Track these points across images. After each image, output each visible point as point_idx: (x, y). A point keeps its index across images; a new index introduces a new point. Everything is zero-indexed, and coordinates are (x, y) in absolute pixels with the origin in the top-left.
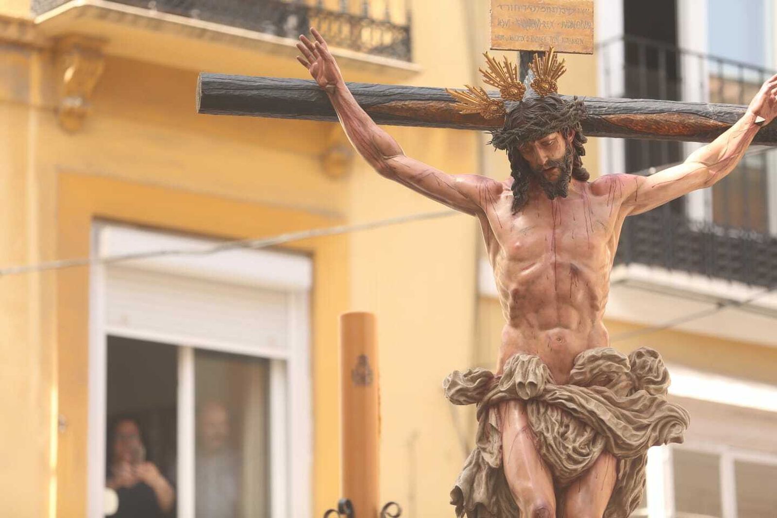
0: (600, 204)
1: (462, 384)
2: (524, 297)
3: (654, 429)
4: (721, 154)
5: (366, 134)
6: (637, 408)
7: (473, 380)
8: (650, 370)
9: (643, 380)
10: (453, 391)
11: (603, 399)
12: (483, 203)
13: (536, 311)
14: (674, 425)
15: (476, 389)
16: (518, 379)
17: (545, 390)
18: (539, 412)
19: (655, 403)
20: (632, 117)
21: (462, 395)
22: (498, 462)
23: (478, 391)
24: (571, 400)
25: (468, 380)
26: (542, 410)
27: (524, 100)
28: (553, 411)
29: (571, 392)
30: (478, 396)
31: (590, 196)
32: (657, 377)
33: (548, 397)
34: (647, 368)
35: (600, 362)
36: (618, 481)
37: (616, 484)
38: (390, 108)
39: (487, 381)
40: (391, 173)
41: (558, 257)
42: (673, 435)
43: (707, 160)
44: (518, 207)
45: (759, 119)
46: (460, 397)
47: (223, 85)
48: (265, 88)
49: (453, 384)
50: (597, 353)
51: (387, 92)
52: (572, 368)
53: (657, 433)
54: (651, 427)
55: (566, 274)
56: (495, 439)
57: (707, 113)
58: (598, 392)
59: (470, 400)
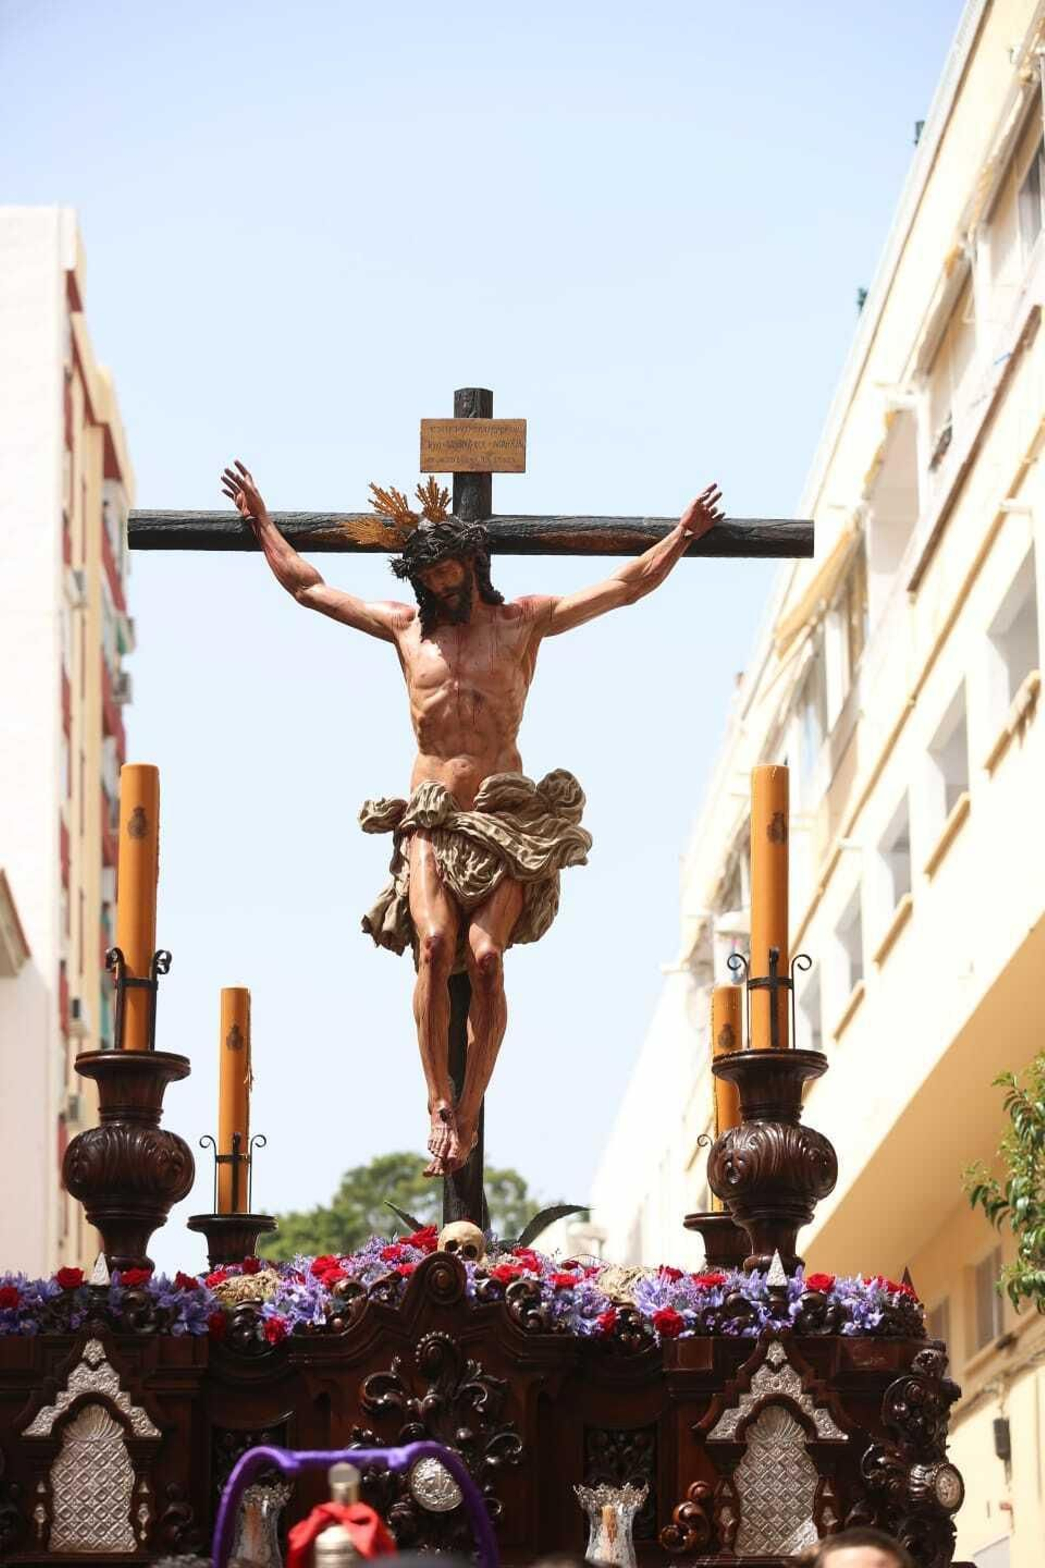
0: (510, 628)
1: (372, 813)
2: (429, 725)
3: (555, 853)
4: (646, 568)
5: (284, 564)
6: (539, 833)
7: (385, 809)
8: (562, 793)
9: (555, 802)
10: (364, 821)
11: (505, 825)
12: (395, 631)
13: (443, 739)
14: (576, 848)
15: (386, 818)
16: (420, 807)
17: (447, 818)
18: (442, 841)
19: (558, 826)
20: (565, 534)
21: (374, 824)
22: (406, 890)
23: (389, 820)
24: (472, 827)
25: (379, 810)
26: (445, 838)
27: (419, 528)
28: (456, 838)
29: (473, 818)
30: (391, 825)
31: (500, 619)
32: (569, 799)
33: (450, 825)
34: (558, 791)
35: (503, 788)
36: (524, 906)
37: (523, 910)
38: (317, 535)
39: (399, 808)
40: (309, 602)
41: (462, 684)
42: (573, 858)
43: (626, 577)
44: (427, 634)
45: (689, 533)
46: (372, 826)
47: (150, 521)
48: (191, 521)
49: (364, 813)
50: (500, 778)
51: (314, 520)
52: (476, 795)
53: (558, 856)
54: (551, 851)
55: (468, 701)
56: (405, 868)
57: (641, 528)
58: (500, 818)
59: (383, 829)
